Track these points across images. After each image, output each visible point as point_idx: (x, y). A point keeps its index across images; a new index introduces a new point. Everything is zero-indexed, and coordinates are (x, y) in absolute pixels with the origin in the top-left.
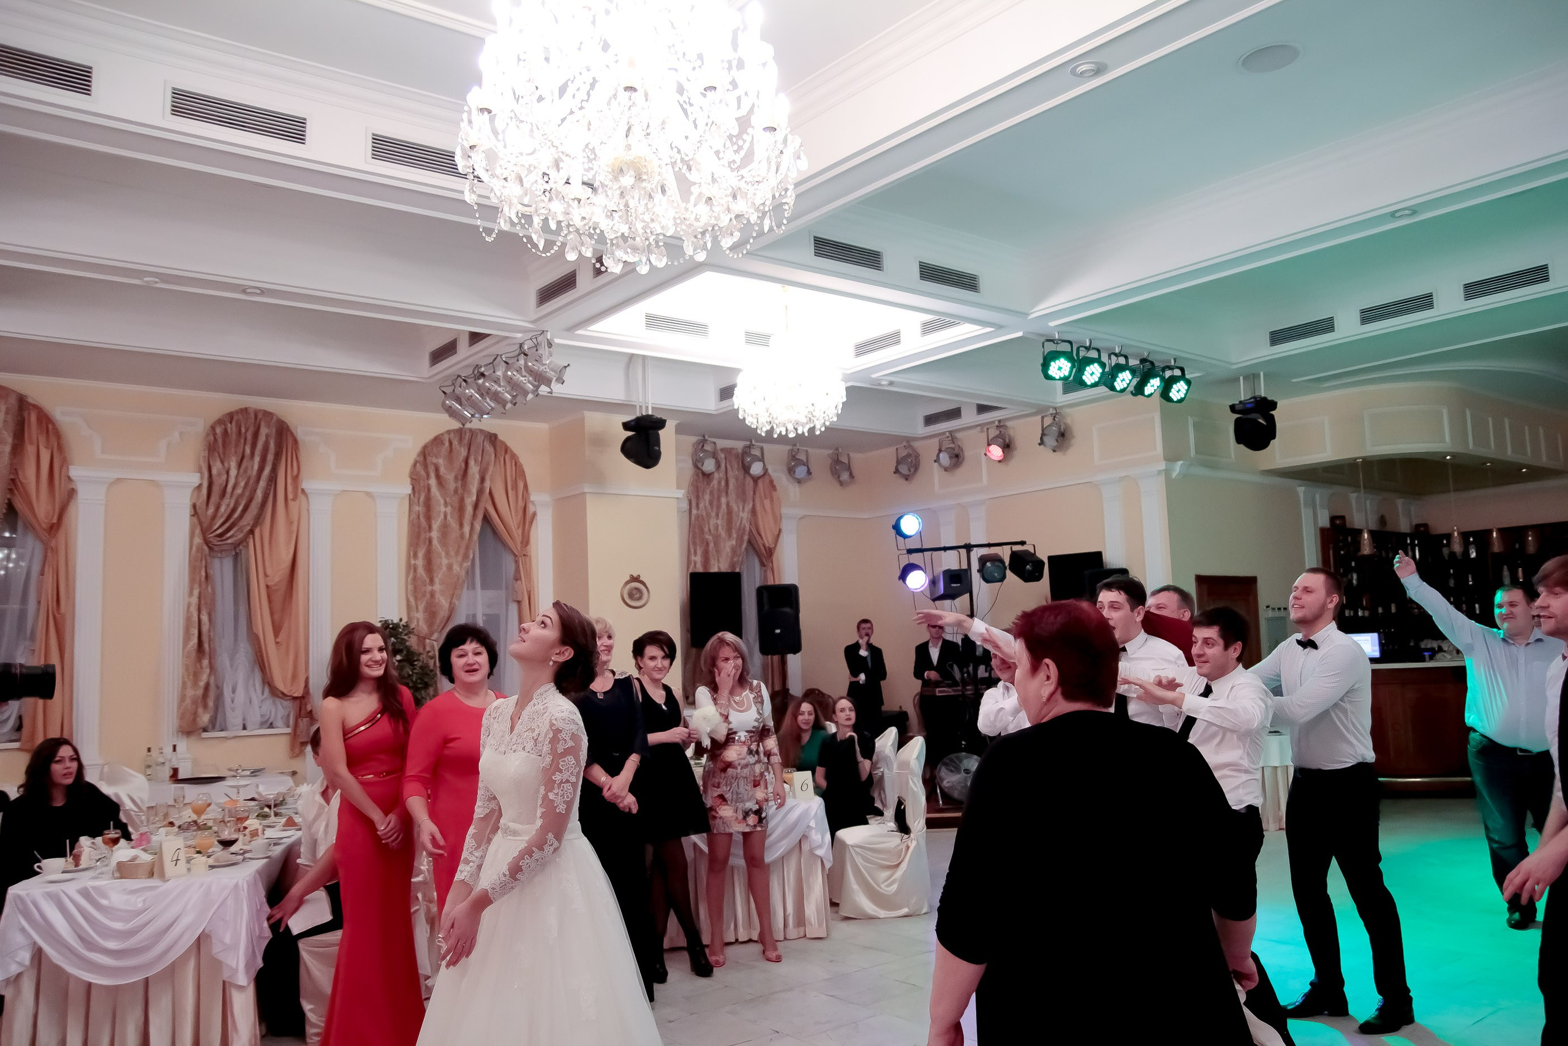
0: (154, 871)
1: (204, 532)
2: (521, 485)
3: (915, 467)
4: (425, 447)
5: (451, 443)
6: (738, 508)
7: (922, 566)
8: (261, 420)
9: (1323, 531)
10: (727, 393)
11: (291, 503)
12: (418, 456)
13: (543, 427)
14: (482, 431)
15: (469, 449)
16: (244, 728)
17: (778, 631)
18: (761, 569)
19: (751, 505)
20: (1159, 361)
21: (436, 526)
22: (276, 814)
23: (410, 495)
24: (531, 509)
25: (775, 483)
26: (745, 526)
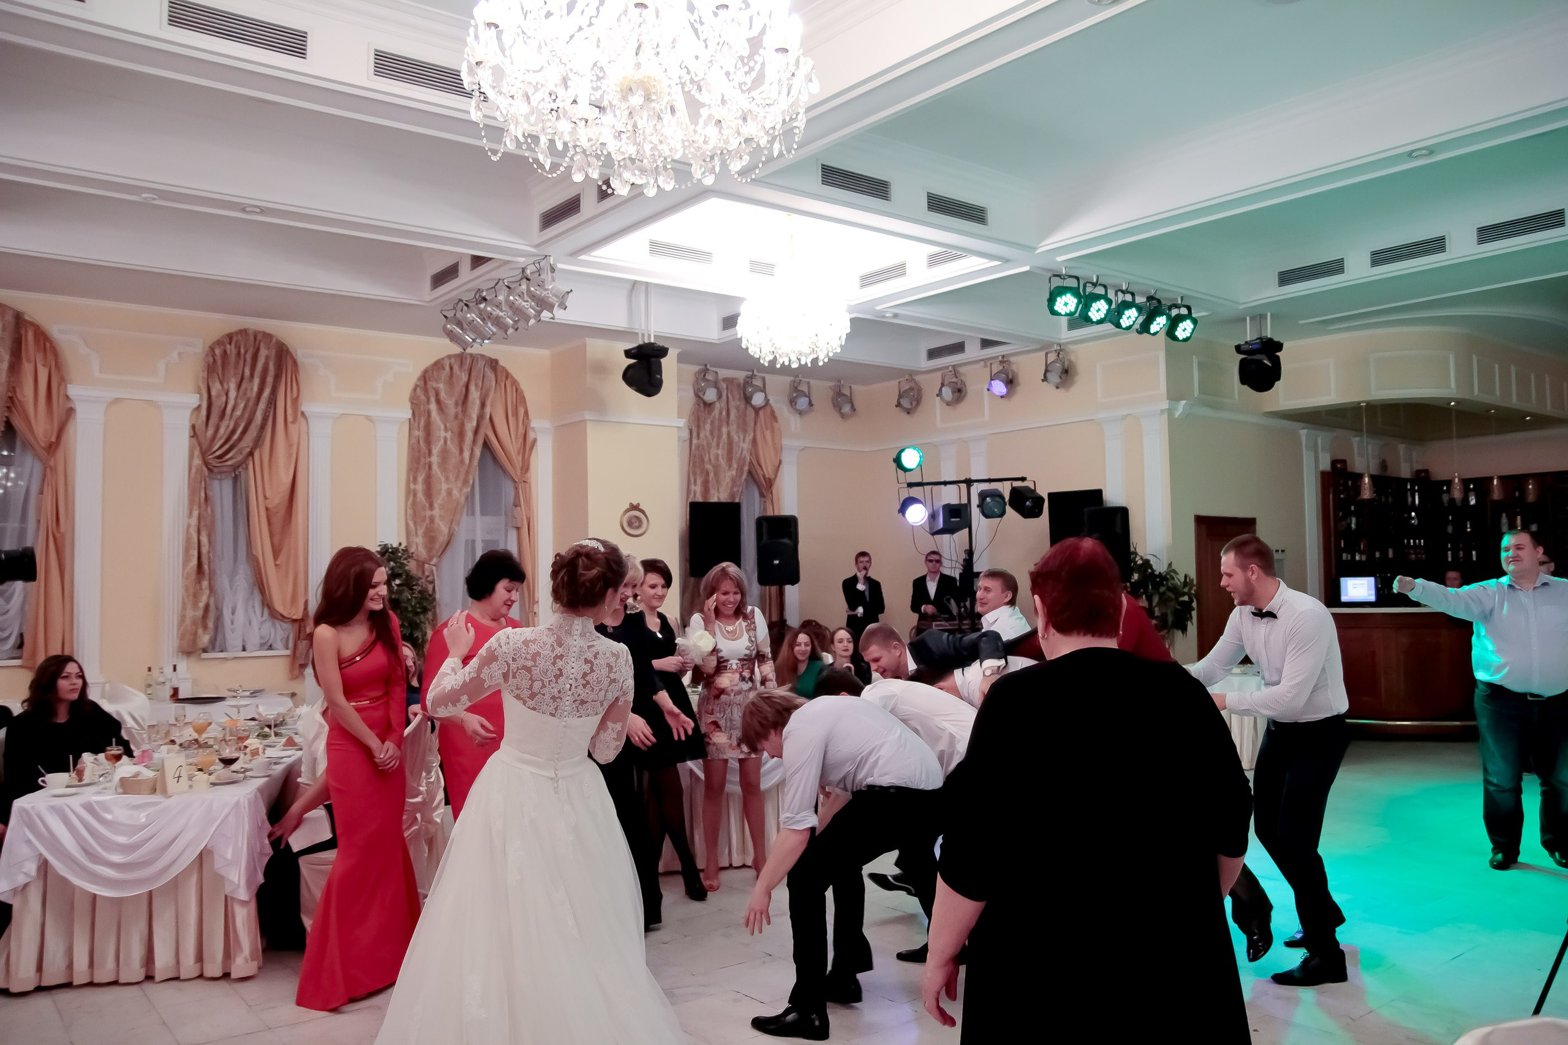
0: (156, 787)
1: (204, 454)
2: (521, 411)
3: (917, 400)
4: (426, 371)
5: (451, 368)
6: (739, 437)
7: (921, 498)
8: (260, 341)
9: (1324, 474)
10: (730, 322)
11: (290, 426)
12: (419, 380)
13: (545, 353)
14: (483, 356)
15: (470, 374)
16: (244, 649)
17: (777, 562)
18: (760, 501)
19: (752, 435)
20: (1166, 299)
21: (436, 451)
22: (276, 734)
23: (410, 419)
24: (531, 436)
25: (777, 414)
26: (745, 457)
